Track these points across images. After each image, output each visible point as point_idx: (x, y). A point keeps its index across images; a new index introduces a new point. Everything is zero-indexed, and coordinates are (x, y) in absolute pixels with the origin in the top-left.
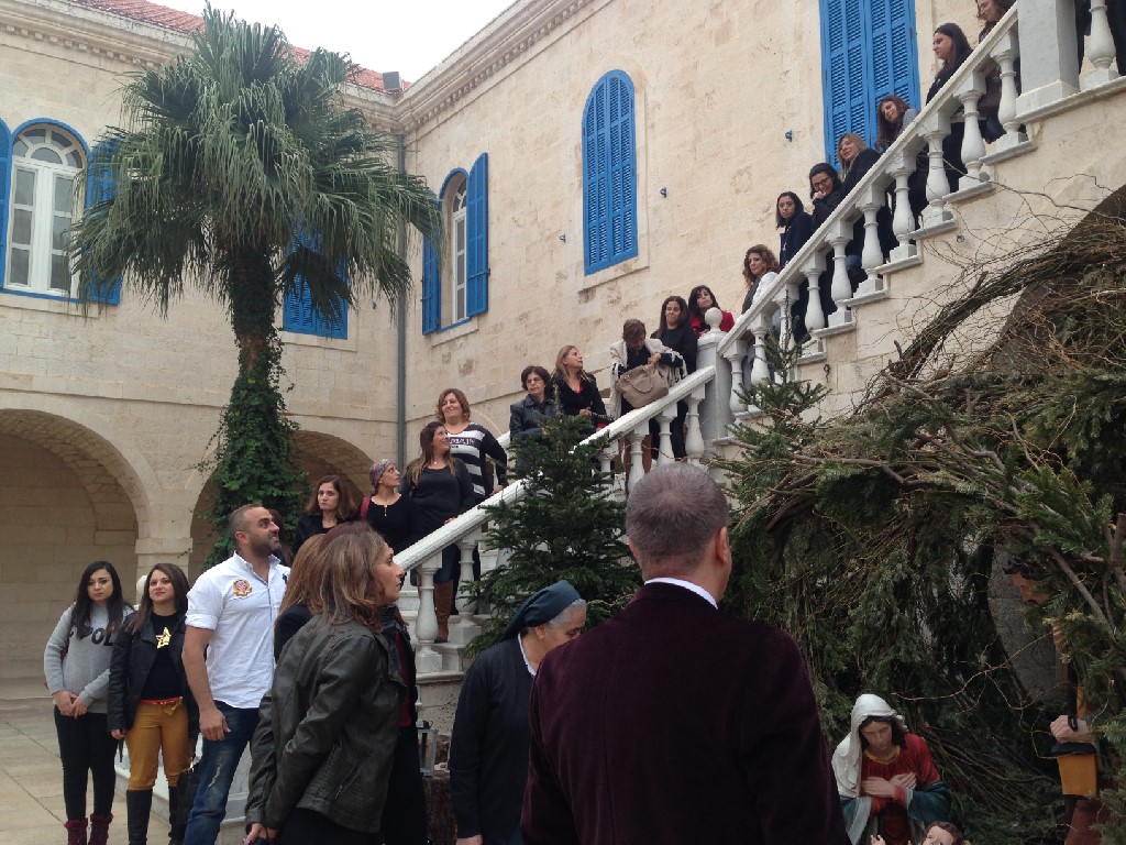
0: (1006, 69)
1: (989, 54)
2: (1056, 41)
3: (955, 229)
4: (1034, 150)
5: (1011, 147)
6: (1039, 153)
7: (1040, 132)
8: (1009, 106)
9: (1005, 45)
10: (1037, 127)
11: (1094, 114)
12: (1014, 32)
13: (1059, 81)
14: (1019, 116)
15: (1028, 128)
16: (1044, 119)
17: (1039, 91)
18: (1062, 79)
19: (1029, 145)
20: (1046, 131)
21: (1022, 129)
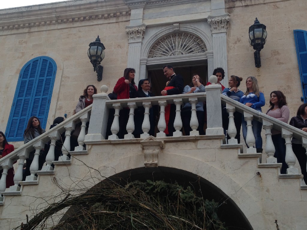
0: (84, 124)
1: (79, 117)
2: (102, 120)
3: (54, 174)
4: (87, 154)
5: (80, 151)
6: (88, 156)
7: (90, 149)
8: (82, 137)
9: (85, 116)
10: (90, 147)
11: (109, 148)
12: (89, 113)
13: (100, 134)
14: (84, 141)
15: (87, 147)
16: (93, 145)
17: (93, 135)
19: (87, 152)
20: (92, 149)
21: (84, 146)
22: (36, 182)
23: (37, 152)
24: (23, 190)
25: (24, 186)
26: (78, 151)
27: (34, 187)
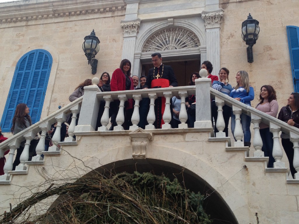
0: (74, 115)
1: (70, 109)
2: (92, 112)
3: (43, 165)
4: (77, 145)
5: (69, 142)
6: (78, 147)
7: (80, 140)
8: (71, 128)
9: (76, 108)
10: (79, 138)
11: (98, 140)
12: (80, 105)
13: (90, 125)
14: (75, 132)
15: (77, 137)
16: (82, 136)
17: (83, 127)
18: (91, 125)
19: (76, 143)
20: (82, 140)
21: (74, 137)
22: (25, 172)
23: (28, 142)
24: (12, 179)
25: (14, 175)
26: (67, 142)
27: (24, 177)
